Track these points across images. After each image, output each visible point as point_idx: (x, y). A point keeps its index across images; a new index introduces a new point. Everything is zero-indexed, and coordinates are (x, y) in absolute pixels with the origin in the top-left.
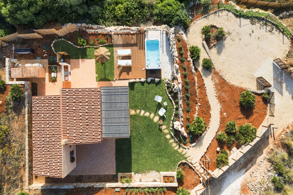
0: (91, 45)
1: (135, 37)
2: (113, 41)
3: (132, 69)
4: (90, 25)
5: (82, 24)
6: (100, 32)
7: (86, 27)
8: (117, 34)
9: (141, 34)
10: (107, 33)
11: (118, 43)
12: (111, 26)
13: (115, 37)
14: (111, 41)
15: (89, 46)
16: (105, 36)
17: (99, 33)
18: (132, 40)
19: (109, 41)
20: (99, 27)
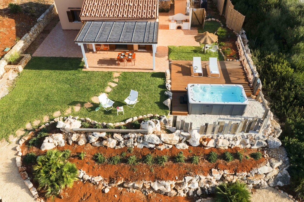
5: (247, 39)
8: (242, 64)
11: (226, 65)
13: (237, 63)
16: (235, 54)
17: (238, 50)
18: (237, 79)
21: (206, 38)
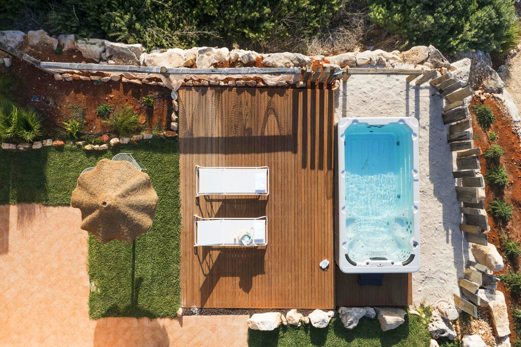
0: (71, 137)
1: (283, 103)
2: (177, 121)
3: (269, 262)
4: (68, 41)
5: (30, 32)
6: (115, 75)
7: (50, 46)
8: (197, 87)
9: (313, 86)
10: (150, 79)
11: (202, 134)
12: (172, 46)
13: (187, 102)
14: (170, 120)
15: (59, 143)
16: (137, 95)
17: (111, 81)
18: (272, 118)
19: (156, 119)
20: (111, 49)
21: (131, 206)
